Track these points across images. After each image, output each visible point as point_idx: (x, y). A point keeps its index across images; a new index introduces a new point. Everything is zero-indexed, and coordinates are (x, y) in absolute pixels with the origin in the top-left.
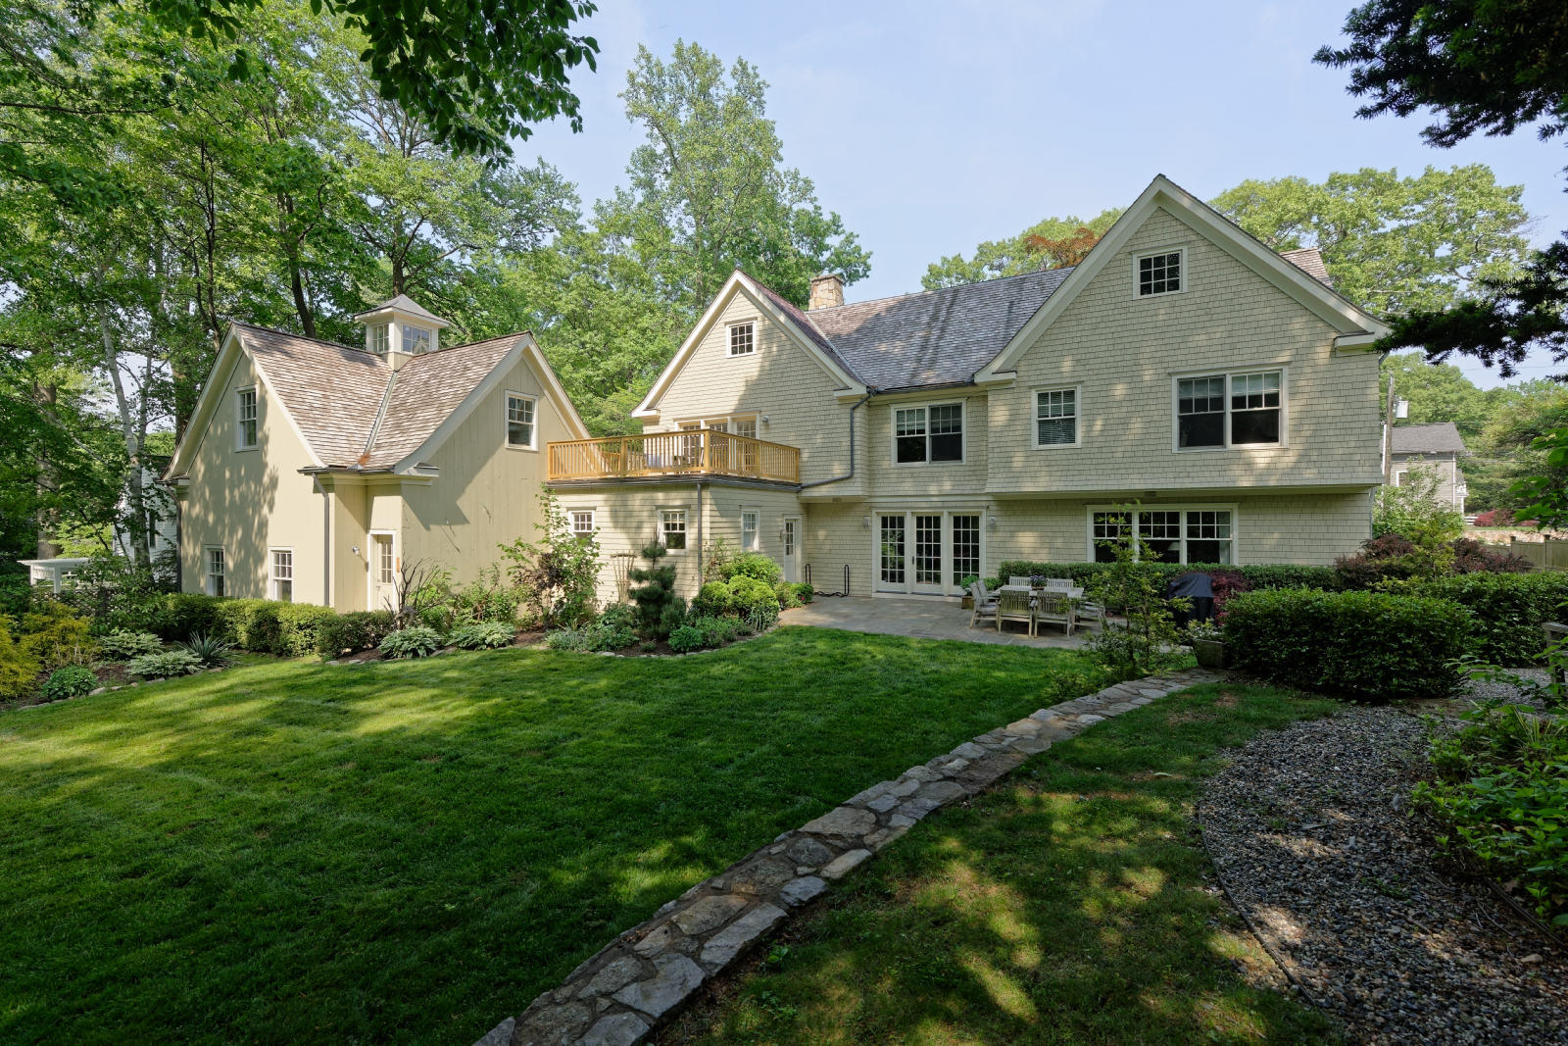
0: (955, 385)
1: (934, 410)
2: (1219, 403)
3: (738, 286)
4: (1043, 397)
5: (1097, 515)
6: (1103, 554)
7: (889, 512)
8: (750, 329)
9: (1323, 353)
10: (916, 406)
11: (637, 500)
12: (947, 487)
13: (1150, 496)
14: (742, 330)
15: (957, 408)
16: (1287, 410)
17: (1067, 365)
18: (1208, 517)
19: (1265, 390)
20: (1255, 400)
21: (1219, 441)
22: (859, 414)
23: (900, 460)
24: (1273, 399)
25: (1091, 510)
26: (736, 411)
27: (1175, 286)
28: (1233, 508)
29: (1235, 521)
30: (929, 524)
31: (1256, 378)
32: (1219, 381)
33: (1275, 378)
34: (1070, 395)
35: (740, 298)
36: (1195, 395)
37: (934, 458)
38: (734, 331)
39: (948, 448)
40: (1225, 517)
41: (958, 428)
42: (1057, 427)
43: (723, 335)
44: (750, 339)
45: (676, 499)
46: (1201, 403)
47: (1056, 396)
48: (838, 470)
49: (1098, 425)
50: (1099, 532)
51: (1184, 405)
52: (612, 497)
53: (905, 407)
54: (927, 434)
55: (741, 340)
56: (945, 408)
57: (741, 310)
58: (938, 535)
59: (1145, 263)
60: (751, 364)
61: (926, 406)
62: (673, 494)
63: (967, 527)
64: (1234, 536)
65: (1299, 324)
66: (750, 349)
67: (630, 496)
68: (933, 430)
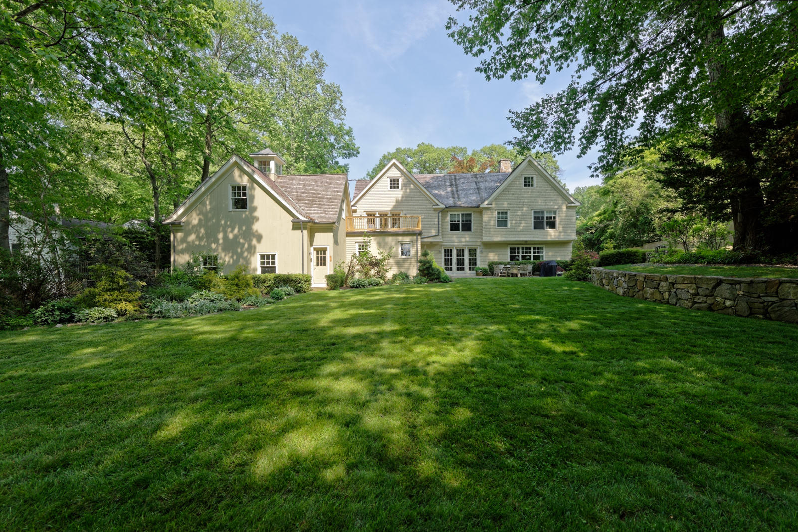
0: (471, 207)
1: (463, 215)
2: (543, 218)
3: (394, 164)
4: (499, 213)
5: (511, 249)
6: (512, 258)
7: (447, 248)
8: (398, 180)
9: (564, 208)
10: (456, 213)
11: (390, 240)
12: (468, 239)
13: (526, 243)
14: (394, 180)
15: (470, 215)
16: (557, 220)
17: (506, 204)
18: (538, 248)
19: (553, 216)
20: (551, 218)
21: (543, 228)
22: (440, 214)
23: (451, 230)
24: (554, 218)
25: (509, 246)
26: (392, 210)
27: (532, 185)
28: (544, 246)
29: (544, 250)
30: (461, 252)
31: (551, 212)
32: (543, 212)
33: (555, 213)
34: (506, 213)
35: (394, 169)
36: (537, 215)
37: (463, 230)
38: (391, 181)
39: (467, 227)
40: (542, 248)
41: (470, 221)
42: (502, 222)
43: (385, 182)
44: (398, 184)
45: (407, 239)
46: (539, 218)
47: (502, 213)
48: (434, 232)
49: (514, 222)
50: (511, 253)
51: (535, 218)
52: (378, 238)
53: (453, 213)
54: (461, 222)
55: (394, 184)
56: (466, 214)
57: (394, 173)
58: (463, 255)
59: (525, 178)
60: (398, 194)
61: (460, 213)
62: (405, 237)
63: (473, 251)
64: (544, 253)
65: (560, 200)
66: (398, 187)
67: (387, 238)
68: (463, 221)
